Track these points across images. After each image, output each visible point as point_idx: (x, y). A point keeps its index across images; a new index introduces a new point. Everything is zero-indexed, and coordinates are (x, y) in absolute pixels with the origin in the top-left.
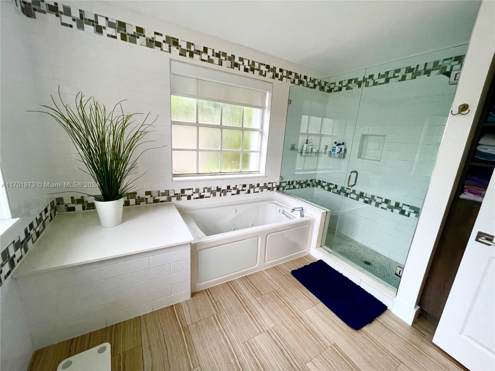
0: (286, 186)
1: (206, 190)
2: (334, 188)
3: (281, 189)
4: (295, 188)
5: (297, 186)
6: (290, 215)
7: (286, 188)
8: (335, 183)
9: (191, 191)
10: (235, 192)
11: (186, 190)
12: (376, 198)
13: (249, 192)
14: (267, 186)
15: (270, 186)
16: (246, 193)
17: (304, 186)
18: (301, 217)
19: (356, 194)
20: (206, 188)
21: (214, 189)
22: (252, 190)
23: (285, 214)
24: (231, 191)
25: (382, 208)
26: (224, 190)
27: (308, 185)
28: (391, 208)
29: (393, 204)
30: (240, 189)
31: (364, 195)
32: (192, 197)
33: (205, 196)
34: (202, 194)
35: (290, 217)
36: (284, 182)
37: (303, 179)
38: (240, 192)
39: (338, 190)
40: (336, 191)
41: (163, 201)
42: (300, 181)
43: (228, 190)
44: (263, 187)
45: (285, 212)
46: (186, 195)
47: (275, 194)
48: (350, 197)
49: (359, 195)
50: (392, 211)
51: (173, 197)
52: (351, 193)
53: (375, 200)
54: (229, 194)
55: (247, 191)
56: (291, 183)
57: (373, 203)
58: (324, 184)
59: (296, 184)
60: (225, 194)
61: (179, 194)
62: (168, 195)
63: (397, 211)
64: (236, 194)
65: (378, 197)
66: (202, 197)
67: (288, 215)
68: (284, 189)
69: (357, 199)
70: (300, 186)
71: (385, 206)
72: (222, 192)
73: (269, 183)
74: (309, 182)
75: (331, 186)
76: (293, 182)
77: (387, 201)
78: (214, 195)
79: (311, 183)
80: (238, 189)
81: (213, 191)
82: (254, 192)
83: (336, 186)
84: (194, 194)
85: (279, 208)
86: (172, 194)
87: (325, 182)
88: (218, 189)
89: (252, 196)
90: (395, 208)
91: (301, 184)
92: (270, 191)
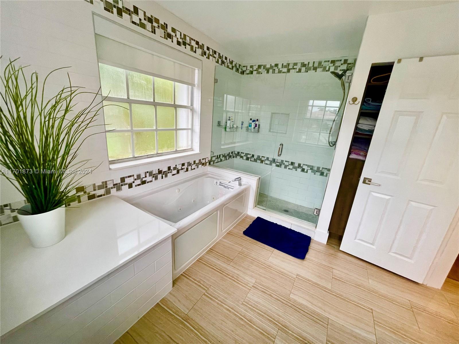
0: (215, 160)
1: (148, 174)
2: (251, 157)
3: (212, 163)
4: (221, 160)
5: (223, 159)
6: (228, 185)
7: (215, 162)
8: (252, 153)
9: (132, 177)
10: (175, 172)
11: (126, 177)
12: (284, 162)
13: (187, 170)
14: (201, 162)
15: (203, 161)
16: (185, 171)
17: (228, 157)
18: (239, 185)
19: (270, 161)
20: (148, 172)
21: (156, 172)
22: (190, 168)
23: (223, 186)
24: (171, 172)
25: (289, 169)
26: (165, 172)
27: (230, 157)
28: (296, 168)
29: (296, 165)
30: (180, 168)
31: (276, 161)
32: (134, 185)
33: (147, 181)
34: (144, 180)
35: (229, 187)
36: (214, 156)
37: (227, 153)
38: (180, 171)
39: (254, 159)
40: (253, 159)
41: (101, 196)
42: (225, 154)
43: (169, 171)
44: (198, 163)
45: (222, 184)
46: (126, 184)
47: (208, 169)
48: (265, 164)
49: (272, 161)
50: (296, 170)
51: (112, 188)
52: (265, 160)
53: (284, 164)
54: (169, 175)
55: (185, 170)
56: (219, 157)
57: (283, 166)
58: (242, 155)
59: (222, 157)
60: (166, 176)
61: (119, 183)
62: (106, 187)
63: (299, 170)
64: (176, 174)
65: (286, 161)
66: (144, 183)
67: (226, 186)
68: (214, 163)
69: (271, 164)
70: (225, 159)
71: (291, 167)
72: (164, 174)
73: (203, 159)
74: (231, 154)
75: (249, 156)
76: (220, 155)
77: (292, 163)
78: (156, 178)
79: (232, 155)
80: (178, 168)
81: (155, 174)
82: (192, 169)
83: (253, 156)
84: (135, 181)
85: (215, 181)
86: (110, 185)
87: (244, 153)
88: (160, 172)
89: (190, 173)
90: (298, 168)
91: (226, 156)
92: (204, 166)
